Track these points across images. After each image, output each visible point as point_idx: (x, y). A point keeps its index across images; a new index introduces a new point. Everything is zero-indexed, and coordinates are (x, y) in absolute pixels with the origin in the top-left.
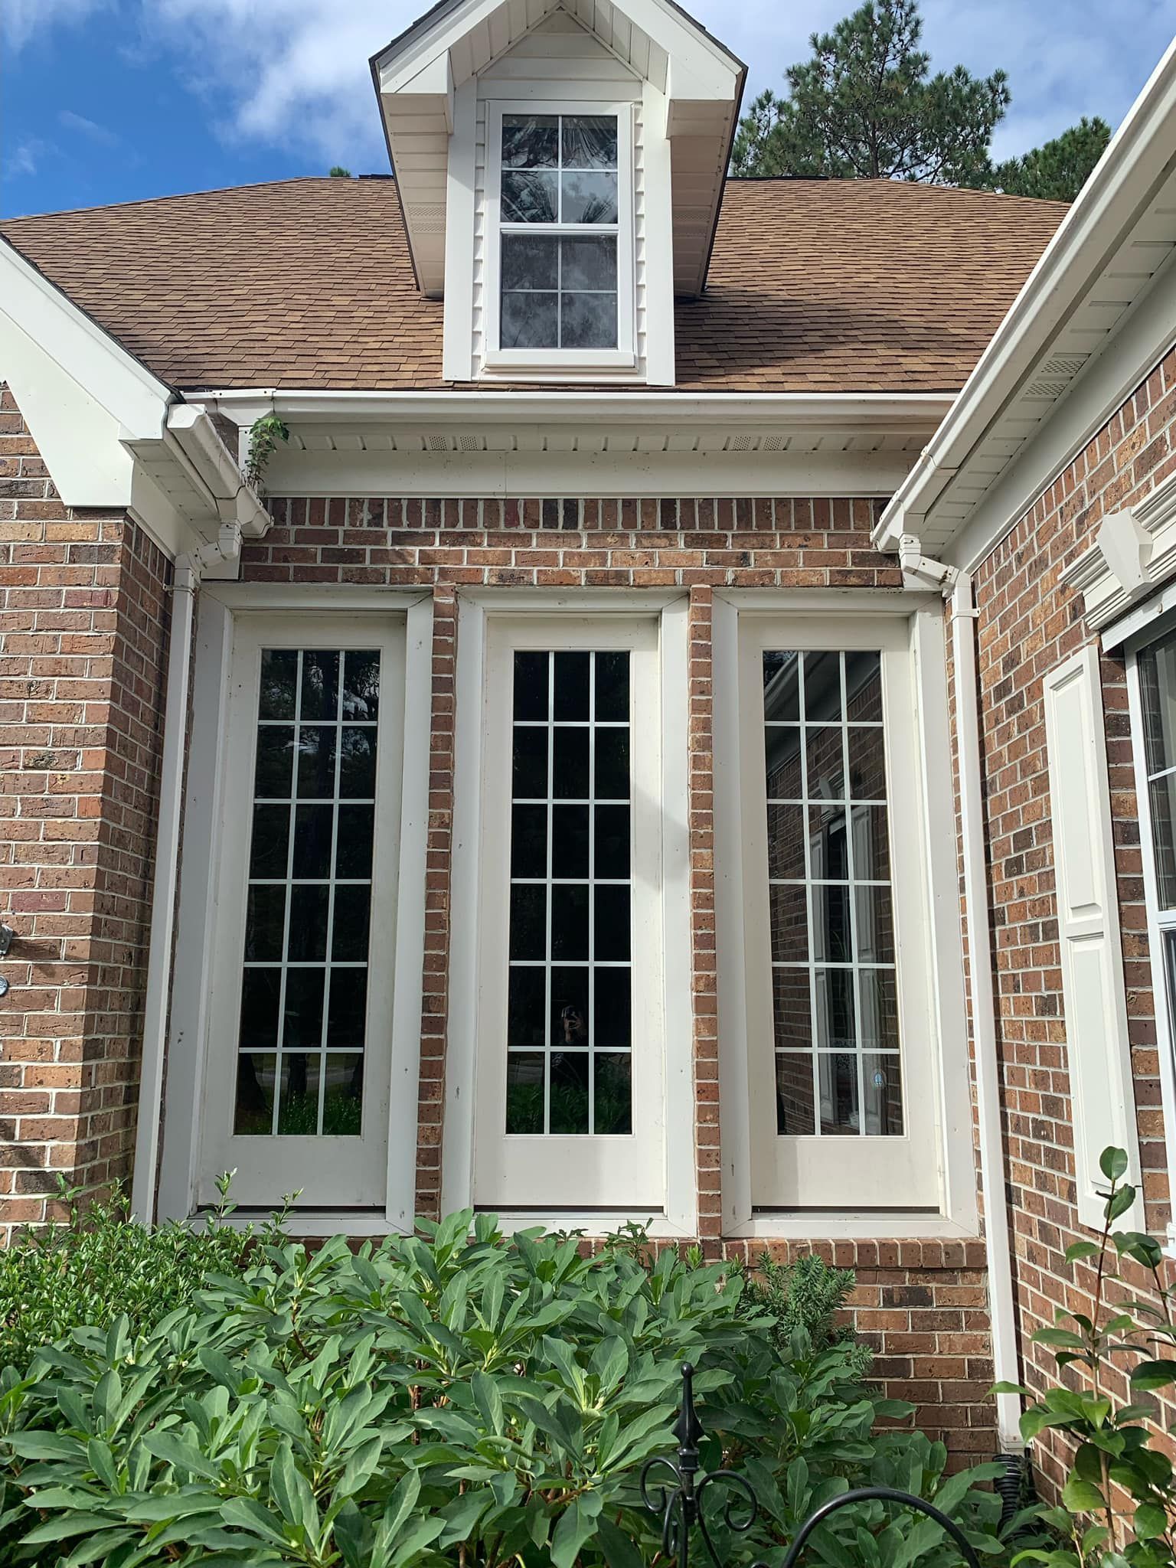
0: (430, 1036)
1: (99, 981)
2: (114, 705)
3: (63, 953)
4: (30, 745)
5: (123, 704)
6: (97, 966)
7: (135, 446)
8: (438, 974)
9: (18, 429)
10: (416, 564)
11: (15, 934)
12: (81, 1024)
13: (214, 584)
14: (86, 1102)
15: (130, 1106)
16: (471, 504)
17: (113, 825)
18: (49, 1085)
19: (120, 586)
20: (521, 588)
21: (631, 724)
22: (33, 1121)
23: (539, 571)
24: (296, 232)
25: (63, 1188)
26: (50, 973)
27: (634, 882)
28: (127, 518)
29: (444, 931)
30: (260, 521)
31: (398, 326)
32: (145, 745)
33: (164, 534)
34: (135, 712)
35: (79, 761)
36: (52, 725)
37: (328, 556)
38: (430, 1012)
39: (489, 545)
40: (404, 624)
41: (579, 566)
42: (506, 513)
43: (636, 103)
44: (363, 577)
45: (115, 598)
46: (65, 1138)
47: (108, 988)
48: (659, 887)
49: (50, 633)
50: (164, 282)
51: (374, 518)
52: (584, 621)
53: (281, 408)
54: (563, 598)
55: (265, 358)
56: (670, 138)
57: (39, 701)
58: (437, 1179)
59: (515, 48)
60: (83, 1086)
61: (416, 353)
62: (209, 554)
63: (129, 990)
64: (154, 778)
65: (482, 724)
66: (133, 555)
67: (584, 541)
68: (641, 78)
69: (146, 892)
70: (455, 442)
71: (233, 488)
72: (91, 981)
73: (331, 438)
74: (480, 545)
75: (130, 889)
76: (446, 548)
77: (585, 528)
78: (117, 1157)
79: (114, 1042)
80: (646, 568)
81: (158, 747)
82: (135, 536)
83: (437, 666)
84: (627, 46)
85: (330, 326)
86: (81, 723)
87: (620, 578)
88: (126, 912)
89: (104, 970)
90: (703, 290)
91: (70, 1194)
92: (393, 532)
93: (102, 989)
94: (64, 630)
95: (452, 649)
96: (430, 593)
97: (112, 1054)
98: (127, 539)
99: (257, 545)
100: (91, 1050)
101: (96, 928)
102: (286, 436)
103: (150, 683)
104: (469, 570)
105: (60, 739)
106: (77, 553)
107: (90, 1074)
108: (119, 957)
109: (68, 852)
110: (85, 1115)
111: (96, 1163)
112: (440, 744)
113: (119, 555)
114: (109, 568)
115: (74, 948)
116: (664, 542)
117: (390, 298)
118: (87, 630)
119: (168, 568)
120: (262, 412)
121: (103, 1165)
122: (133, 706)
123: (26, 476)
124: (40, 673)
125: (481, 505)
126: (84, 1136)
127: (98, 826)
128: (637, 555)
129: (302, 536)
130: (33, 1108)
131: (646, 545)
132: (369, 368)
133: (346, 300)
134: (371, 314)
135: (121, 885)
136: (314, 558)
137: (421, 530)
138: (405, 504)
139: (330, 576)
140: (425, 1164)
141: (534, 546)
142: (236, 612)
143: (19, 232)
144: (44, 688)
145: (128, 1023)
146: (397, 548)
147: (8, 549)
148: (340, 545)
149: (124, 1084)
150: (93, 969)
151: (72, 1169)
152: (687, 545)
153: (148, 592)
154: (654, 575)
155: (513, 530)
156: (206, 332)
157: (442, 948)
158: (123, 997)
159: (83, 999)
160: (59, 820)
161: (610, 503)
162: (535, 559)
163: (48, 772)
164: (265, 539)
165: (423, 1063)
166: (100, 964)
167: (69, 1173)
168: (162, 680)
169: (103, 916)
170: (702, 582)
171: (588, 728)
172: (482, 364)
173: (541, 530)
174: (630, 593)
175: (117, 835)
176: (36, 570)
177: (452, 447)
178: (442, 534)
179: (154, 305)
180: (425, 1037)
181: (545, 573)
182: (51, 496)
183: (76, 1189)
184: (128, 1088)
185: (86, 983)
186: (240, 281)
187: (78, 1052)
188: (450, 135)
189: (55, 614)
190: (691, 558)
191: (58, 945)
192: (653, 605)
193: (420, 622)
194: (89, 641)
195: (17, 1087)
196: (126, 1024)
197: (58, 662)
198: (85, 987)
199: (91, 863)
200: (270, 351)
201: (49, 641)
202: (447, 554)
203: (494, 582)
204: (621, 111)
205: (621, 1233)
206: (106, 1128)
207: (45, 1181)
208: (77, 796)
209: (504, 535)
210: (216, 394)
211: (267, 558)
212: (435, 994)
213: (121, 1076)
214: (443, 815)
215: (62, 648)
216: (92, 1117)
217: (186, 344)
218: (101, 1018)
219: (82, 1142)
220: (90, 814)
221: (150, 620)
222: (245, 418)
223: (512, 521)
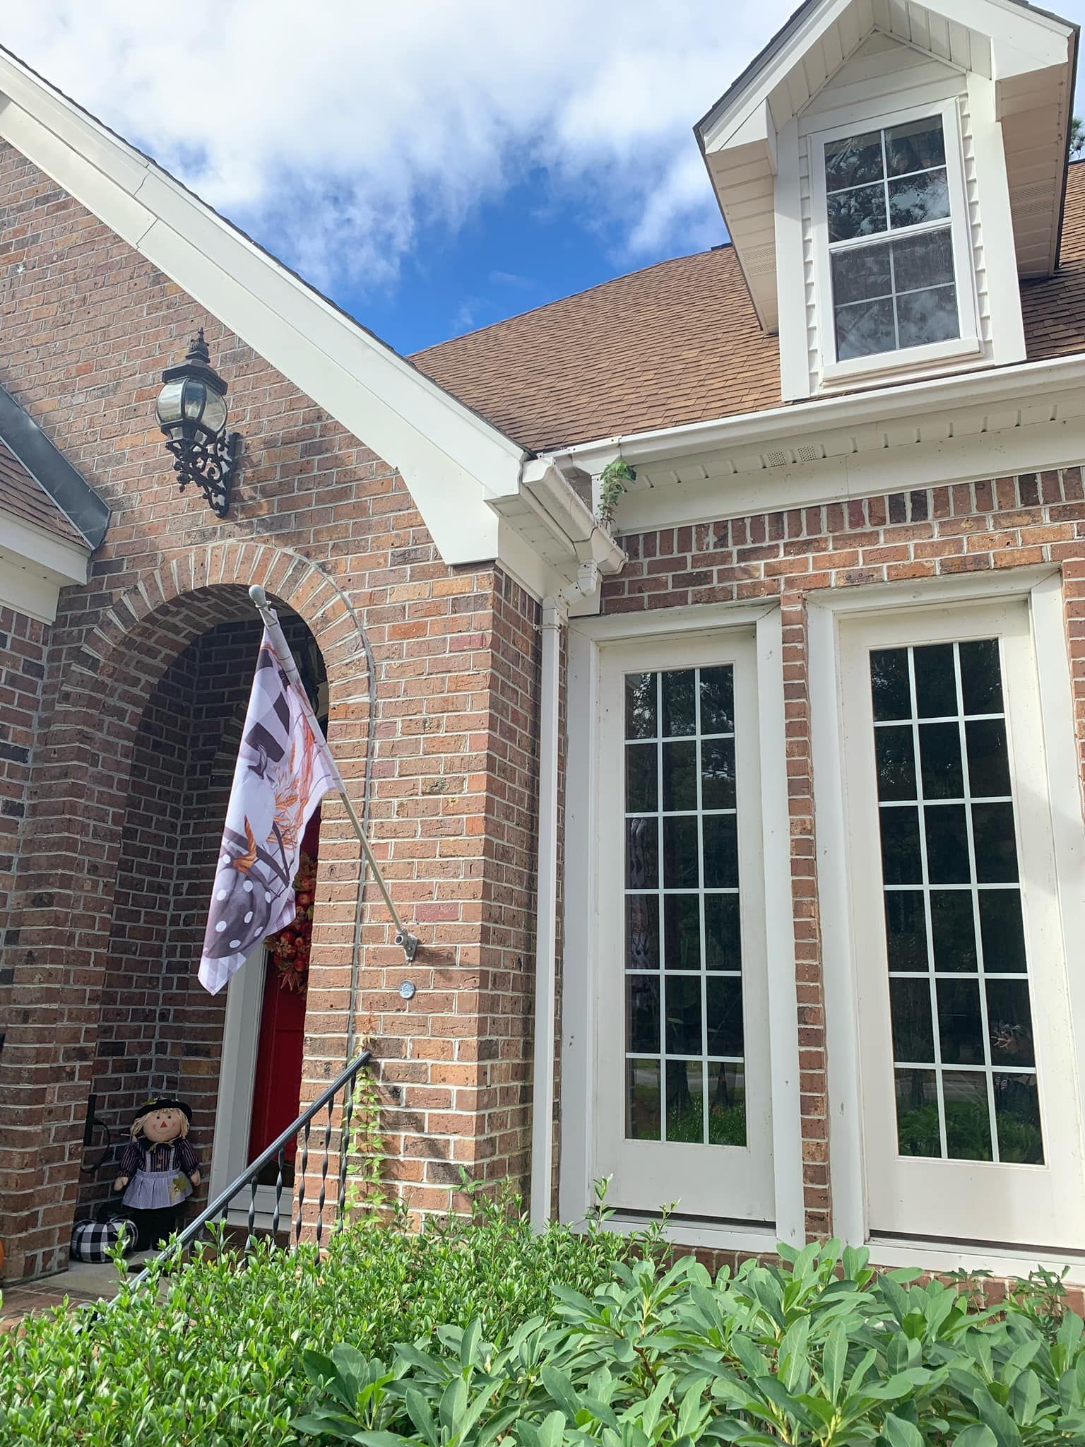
0: (808, 1049)
1: (490, 986)
2: (493, 733)
3: (458, 959)
4: (426, 773)
5: (501, 732)
6: (488, 972)
7: (497, 504)
8: (812, 984)
9: (408, 505)
10: (762, 578)
11: (419, 942)
12: (475, 1026)
13: (580, 620)
14: (484, 1099)
15: (527, 1105)
16: (814, 511)
17: (496, 841)
18: (450, 1083)
19: (493, 628)
20: (870, 587)
21: (1006, 715)
22: (439, 1115)
23: (889, 567)
24: (653, 307)
25: (464, 1181)
26: (447, 977)
27: (1023, 885)
28: (497, 569)
29: (814, 941)
30: (616, 559)
31: (741, 364)
32: (524, 768)
33: (531, 580)
34: (512, 739)
35: (465, 785)
36: (443, 755)
37: (678, 581)
38: (806, 1023)
39: (835, 549)
40: (755, 637)
41: (932, 556)
42: (851, 515)
43: (961, 96)
44: (711, 597)
45: (489, 639)
46: (466, 1133)
47: (499, 992)
48: (1054, 891)
49: (439, 675)
50: (541, 371)
51: (719, 540)
52: (944, 612)
53: (627, 452)
54: (917, 591)
55: (620, 415)
56: (1001, 119)
57: (432, 735)
58: (826, 1198)
59: (832, 81)
60: (479, 1084)
61: (758, 384)
62: (571, 593)
63: (520, 994)
64: (534, 799)
65: (840, 727)
66: (503, 600)
67: (936, 531)
68: (964, 71)
69: (531, 903)
70: (794, 456)
71: (587, 531)
72: (483, 985)
73: (675, 472)
74: (825, 549)
75: (516, 900)
76: (791, 558)
77: (936, 517)
78: (516, 1154)
79: (508, 1043)
80: (1009, 548)
81: (535, 770)
82: (504, 584)
83: (788, 673)
84: (946, 46)
85: (679, 377)
86: (466, 752)
87: (979, 563)
88: (513, 920)
89: (495, 975)
90: (1056, 266)
91: (470, 1187)
92: (738, 551)
93: (493, 993)
94: (450, 672)
95: (804, 655)
96: (777, 603)
97: (506, 1055)
98: (497, 587)
99: (615, 581)
100: (486, 1051)
101: (485, 935)
102: (634, 476)
103: (524, 713)
104: (816, 575)
105: (450, 768)
106: (456, 605)
107: (486, 1073)
108: (508, 963)
109: (459, 867)
110: (482, 1112)
111: (495, 1158)
112: (796, 749)
113: (490, 601)
114: (482, 615)
115: (467, 954)
116: (1026, 519)
117: (735, 343)
118: (468, 669)
119: (537, 611)
120: (610, 459)
121: (503, 1161)
122: (510, 734)
123: (415, 544)
124: (432, 710)
125: (824, 511)
126: (483, 1132)
127: (483, 842)
128: (997, 537)
129: (653, 568)
130: (439, 1104)
131: (1006, 525)
132: (714, 405)
133: (694, 353)
134: (718, 359)
135: (508, 895)
136: (665, 585)
137: (764, 545)
138: (748, 522)
139: (681, 600)
140: (812, 1182)
141: (882, 543)
142: (601, 644)
143: (433, 356)
144: (436, 724)
145: (521, 1026)
146: (743, 565)
147: (404, 608)
148: (689, 570)
149: (519, 1084)
150: (484, 975)
151: (472, 1163)
152: (1053, 519)
153: (520, 633)
154: (1017, 555)
155: (859, 530)
156: (572, 404)
157: (813, 957)
158: (515, 1001)
159: (475, 1002)
160: (452, 839)
161: (961, 488)
162: (883, 555)
163: (441, 796)
164: (622, 574)
165: (802, 1076)
166: (491, 969)
167: (470, 1167)
168: (536, 709)
169: (491, 925)
170: (1076, 555)
171: (957, 723)
172: (820, 379)
173: (888, 525)
174: (992, 577)
175: (501, 851)
176: (426, 622)
177: (791, 460)
178: (786, 545)
179: (532, 391)
180: (803, 1049)
181: (896, 567)
182: (435, 559)
183: (476, 1182)
184: (523, 1088)
185: (479, 987)
186: (604, 356)
187: (474, 1052)
188: (774, 176)
189: (442, 659)
190: (1060, 531)
191: (453, 951)
192: (1022, 587)
193: (770, 632)
194: (469, 679)
195: (425, 1083)
196: (519, 1027)
197: (446, 700)
198: (477, 991)
199: (478, 876)
200: (625, 409)
201: (438, 683)
202: (792, 563)
203: (842, 584)
204: (946, 110)
205: (1033, 1279)
206: (503, 1125)
207: (449, 1172)
208: (465, 816)
209: (849, 537)
210: (571, 450)
211: (624, 591)
212: (810, 1005)
213: (515, 1076)
214: (804, 822)
215: (449, 687)
216: (489, 1115)
217: (554, 417)
218: (494, 1021)
219: (482, 1138)
220: (476, 831)
221: (523, 657)
222: (595, 467)
223: (857, 521)
